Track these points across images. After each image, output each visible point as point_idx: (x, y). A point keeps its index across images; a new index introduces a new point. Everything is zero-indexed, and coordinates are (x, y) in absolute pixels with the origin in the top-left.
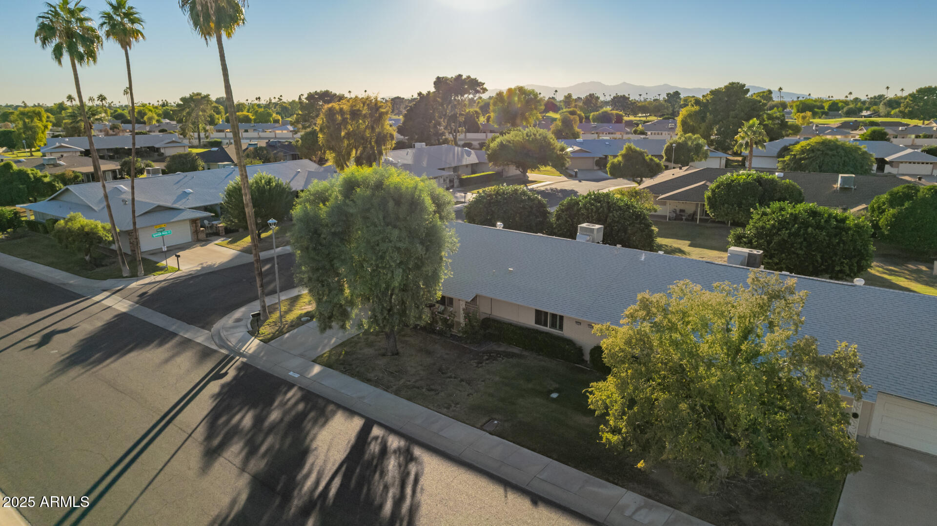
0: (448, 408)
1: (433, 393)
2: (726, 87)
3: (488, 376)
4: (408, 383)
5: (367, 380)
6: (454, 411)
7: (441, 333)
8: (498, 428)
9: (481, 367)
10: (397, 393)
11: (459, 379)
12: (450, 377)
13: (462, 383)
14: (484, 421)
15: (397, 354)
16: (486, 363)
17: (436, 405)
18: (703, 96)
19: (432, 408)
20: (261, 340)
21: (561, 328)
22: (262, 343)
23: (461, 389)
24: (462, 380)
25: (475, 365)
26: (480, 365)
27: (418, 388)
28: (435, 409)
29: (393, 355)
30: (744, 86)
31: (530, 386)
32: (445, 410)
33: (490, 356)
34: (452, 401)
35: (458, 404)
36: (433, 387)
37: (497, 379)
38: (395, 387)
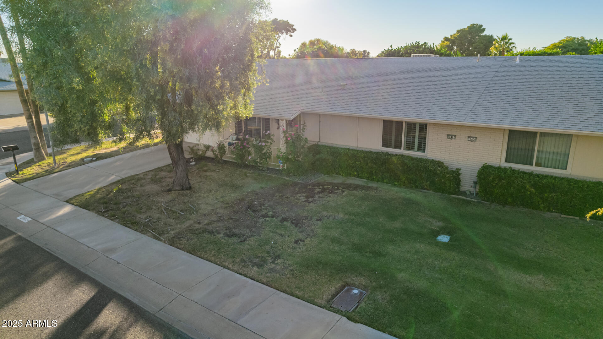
0: (260, 266)
1: (235, 240)
2: (469, 27)
3: (325, 213)
4: (197, 226)
5: (132, 223)
6: (271, 270)
7: (254, 167)
8: (363, 304)
9: (312, 201)
10: (172, 242)
11: (280, 218)
12: (265, 216)
13: (285, 223)
14: (332, 290)
15: (190, 188)
16: (319, 197)
17: (238, 260)
18: (451, 36)
19: (230, 266)
20: (14, 181)
21: (422, 148)
22: (14, 183)
23: (283, 233)
24: (284, 220)
25: (303, 199)
26: (311, 199)
27: (211, 233)
28: (236, 268)
29: (183, 189)
30: (482, 26)
31: (397, 225)
32: (255, 269)
33: (323, 188)
34: (268, 252)
35: (278, 257)
36: (237, 231)
37: (341, 216)
38: (172, 232)
